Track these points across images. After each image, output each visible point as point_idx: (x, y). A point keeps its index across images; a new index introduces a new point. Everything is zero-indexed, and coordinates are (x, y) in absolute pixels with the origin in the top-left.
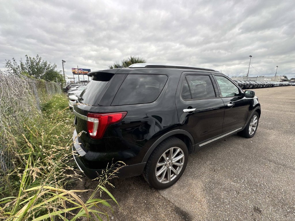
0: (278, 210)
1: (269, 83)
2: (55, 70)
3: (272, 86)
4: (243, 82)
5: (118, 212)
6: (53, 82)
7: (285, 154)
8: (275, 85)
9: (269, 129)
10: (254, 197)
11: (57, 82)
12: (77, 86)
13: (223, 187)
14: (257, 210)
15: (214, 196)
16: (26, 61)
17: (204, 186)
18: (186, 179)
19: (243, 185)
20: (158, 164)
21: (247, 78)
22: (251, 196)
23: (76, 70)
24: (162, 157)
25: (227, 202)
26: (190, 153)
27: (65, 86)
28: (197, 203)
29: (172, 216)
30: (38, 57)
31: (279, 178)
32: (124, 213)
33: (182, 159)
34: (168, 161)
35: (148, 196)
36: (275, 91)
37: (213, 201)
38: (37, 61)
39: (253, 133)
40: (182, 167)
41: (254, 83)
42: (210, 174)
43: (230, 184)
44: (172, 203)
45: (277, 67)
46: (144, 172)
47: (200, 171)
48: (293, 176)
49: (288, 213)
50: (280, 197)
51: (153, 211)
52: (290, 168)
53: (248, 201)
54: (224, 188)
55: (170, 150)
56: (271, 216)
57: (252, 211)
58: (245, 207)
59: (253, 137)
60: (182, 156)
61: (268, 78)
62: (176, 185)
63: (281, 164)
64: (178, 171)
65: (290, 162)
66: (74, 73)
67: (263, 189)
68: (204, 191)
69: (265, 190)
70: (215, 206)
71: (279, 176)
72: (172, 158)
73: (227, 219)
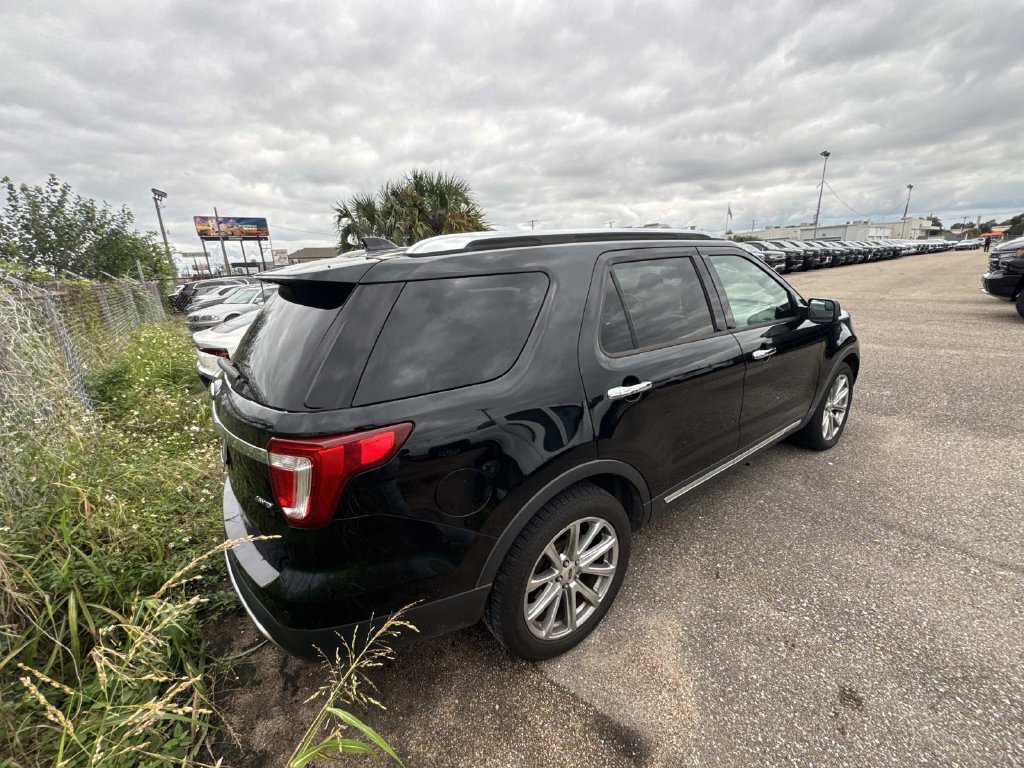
0: (911, 691)
1: (884, 244)
2: (130, 229)
3: (895, 254)
4: (802, 247)
5: (408, 753)
6: (127, 279)
7: (931, 500)
8: (903, 252)
9: (886, 414)
10: (839, 655)
11: (142, 277)
12: (222, 288)
13: (744, 628)
14: (849, 697)
15: (717, 665)
16: (7, 202)
17: (686, 631)
18: (626, 612)
19: (807, 618)
20: (533, 582)
21: (815, 229)
22: (830, 652)
23: (212, 224)
24: (546, 557)
25: (757, 681)
26: (636, 526)
27: (173, 288)
28: (664, 694)
29: (588, 747)
30: (56, 184)
31: (915, 582)
32: (429, 755)
33: (610, 551)
34: (566, 567)
35: (504, 687)
36: (902, 274)
37: (713, 683)
38: (53, 199)
39: (834, 433)
40: (611, 578)
41: (839, 247)
42: (704, 589)
43: (767, 617)
44: (586, 704)
45: (911, 187)
46: (487, 611)
47: (670, 581)
48: (954, 573)
49: (939, 697)
50: (916, 648)
51: (525, 738)
52: (948, 544)
53: (823, 670)
54: (749, 634)
55: (569, 531)
56: (890, 713)
57: (833, 704)
58: (814, 693)
59: (836, 448)
60: (610, 542)
61: (881, 227)
62: (595, 638)
63: (921, 536)
64: (600, 592)
65: (949, 523)
66: (205, 236)
67: (867, 626)
68: (684, 649)
69: (873, 627)
70: (721, 700)
71: (915, 576)
72: (579, 553)
73: (760, 739)
